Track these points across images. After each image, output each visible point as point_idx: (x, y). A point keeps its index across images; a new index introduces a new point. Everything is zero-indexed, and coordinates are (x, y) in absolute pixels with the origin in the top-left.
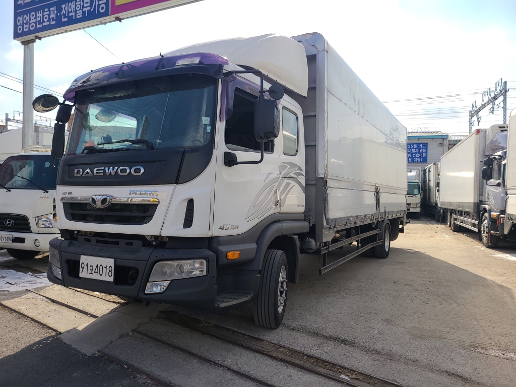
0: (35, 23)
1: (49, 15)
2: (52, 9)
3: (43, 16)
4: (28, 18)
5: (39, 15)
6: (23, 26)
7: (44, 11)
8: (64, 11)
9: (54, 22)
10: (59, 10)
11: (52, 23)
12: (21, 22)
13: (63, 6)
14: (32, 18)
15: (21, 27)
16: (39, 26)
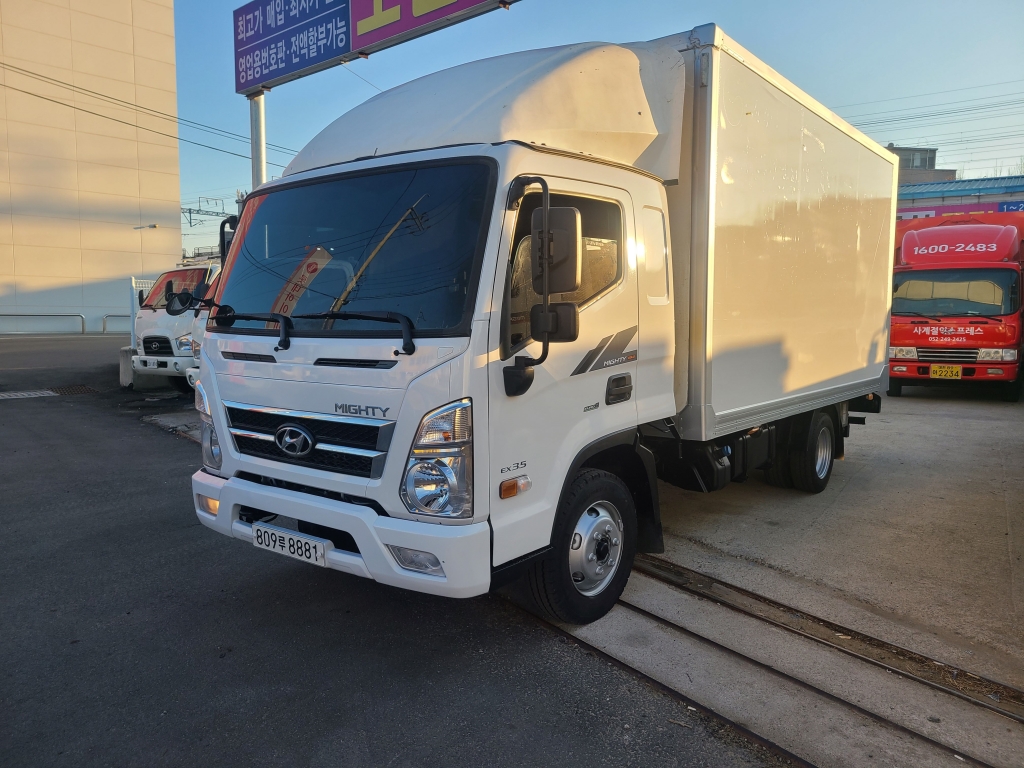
0: (261, 67)
1: (276, 54)
2: (279, 44)
3: (270, 55)
4: (251, 60)
5: (265, 55)
6: (246, 73)
7: (270, 49)
8: (294, 47)
9: (283, 65)
10: (289, 45)
11: (282, 65)
12: (244, 66)
13: (293, 39)
14: (257, 59)
15: (243, 74)
16: (265, 72)
